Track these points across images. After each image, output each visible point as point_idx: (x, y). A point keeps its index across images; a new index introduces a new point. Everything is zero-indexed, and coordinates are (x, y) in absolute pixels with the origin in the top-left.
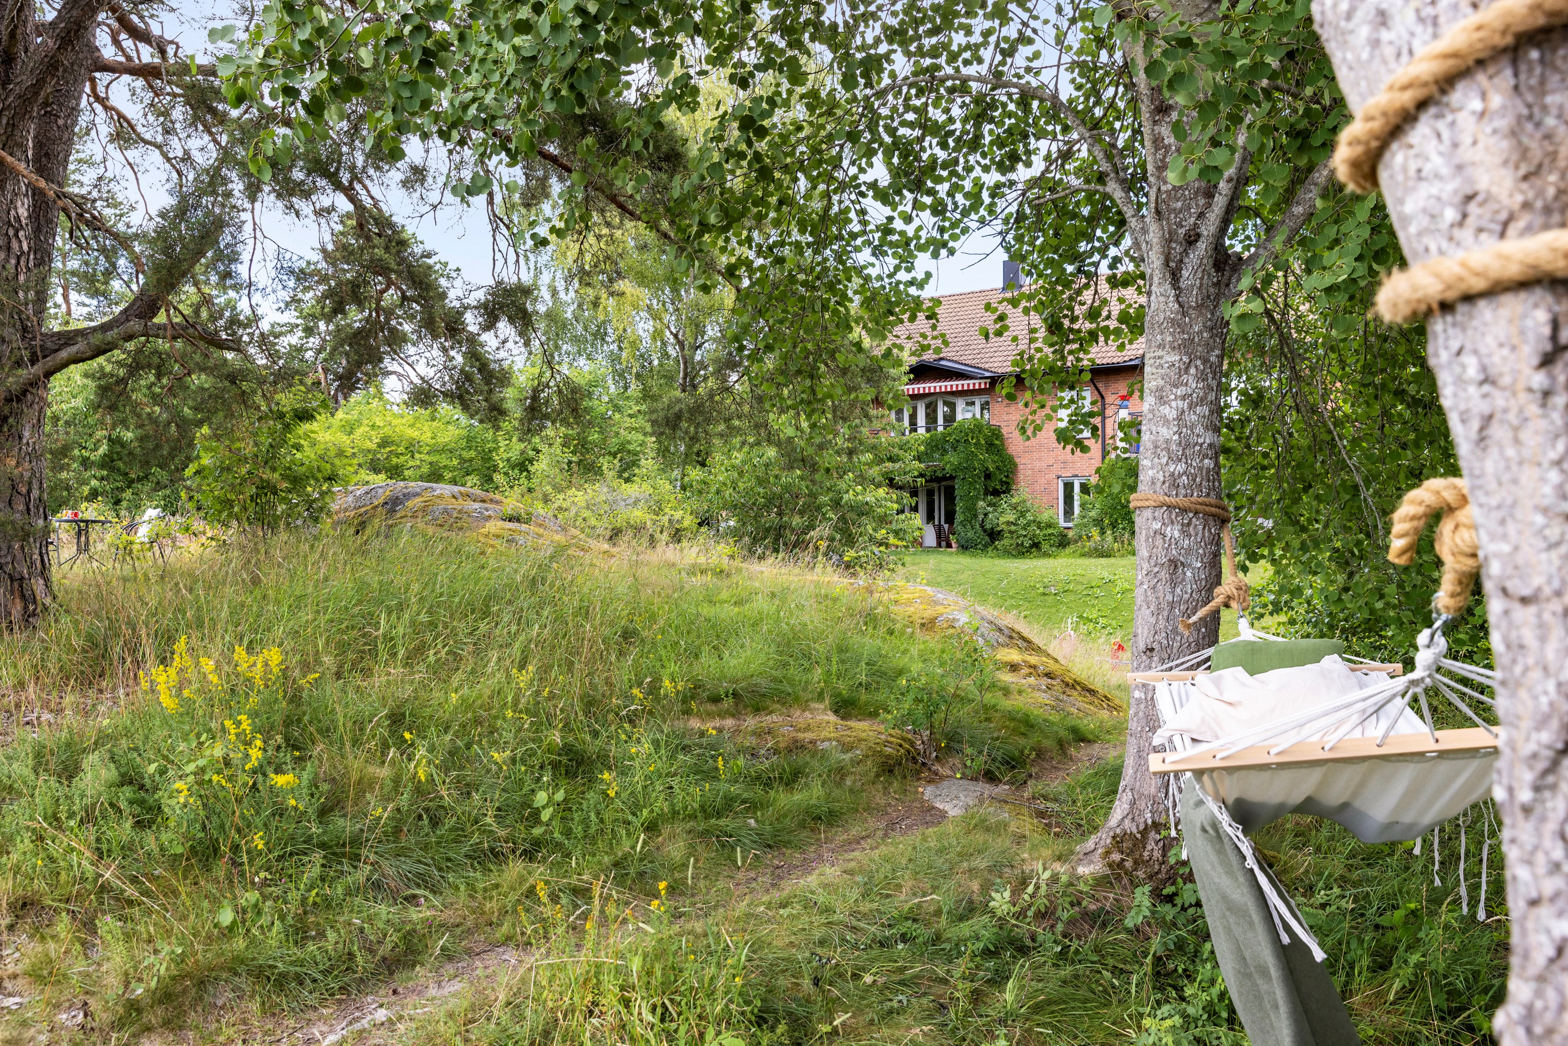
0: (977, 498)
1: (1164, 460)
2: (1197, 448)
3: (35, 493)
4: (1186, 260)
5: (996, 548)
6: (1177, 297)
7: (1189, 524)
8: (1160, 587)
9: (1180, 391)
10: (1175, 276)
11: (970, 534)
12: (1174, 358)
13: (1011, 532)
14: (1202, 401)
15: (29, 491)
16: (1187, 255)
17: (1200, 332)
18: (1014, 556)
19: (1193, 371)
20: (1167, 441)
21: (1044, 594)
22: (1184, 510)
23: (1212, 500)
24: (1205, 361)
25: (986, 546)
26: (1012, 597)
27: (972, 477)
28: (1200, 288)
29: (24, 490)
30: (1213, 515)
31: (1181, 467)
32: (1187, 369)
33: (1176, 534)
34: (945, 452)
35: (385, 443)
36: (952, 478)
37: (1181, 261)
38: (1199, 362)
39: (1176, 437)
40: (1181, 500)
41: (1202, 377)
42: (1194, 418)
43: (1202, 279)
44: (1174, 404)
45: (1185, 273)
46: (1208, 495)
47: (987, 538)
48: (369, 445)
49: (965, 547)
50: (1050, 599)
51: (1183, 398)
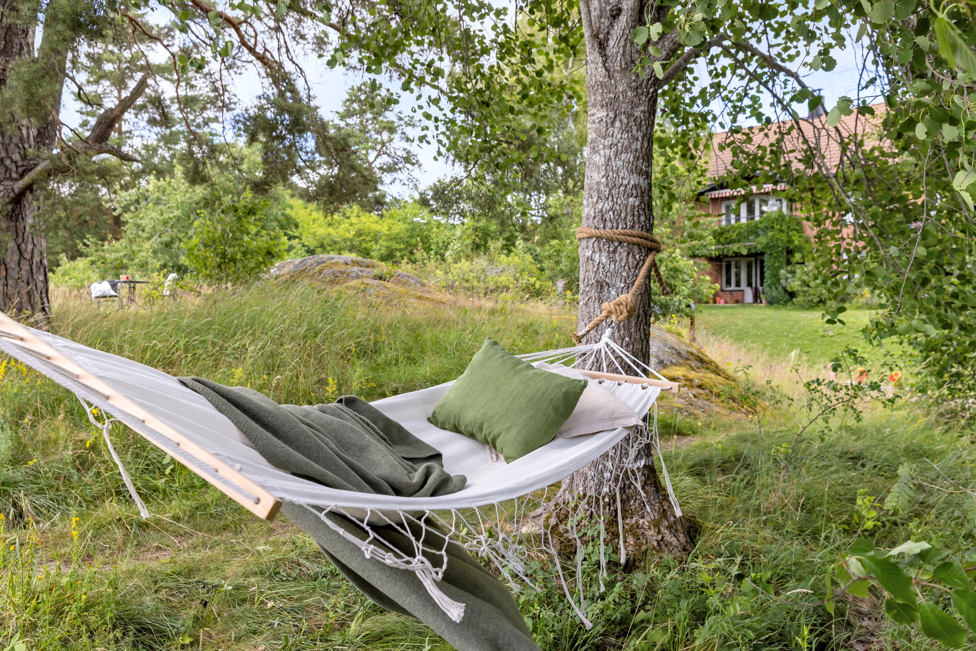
0: (780, 267)
1: (595, 199)
2: (622, 188)
3: (36, 259)
4: (612, 32)
5: (793, 303)
6: (604, 63)
7: (615, 251)
8: (591, 304)
9: (608, 142)
10: (602, 46)
11: (775, 294)
12: (602, 114)
13: (804, 292)
14: (626, 149)
15: (32, 258)
16: (613, 26)
17: (624, 92)
18: (807, 309)
19: (618, 124)
20: (598, 183)
21: (824, 336)
22: (610, 240)
23: (637, 231)
24: (629, 116)
25: (786, 302)
26: (799, 338)
27: (777, 252)
28: (624, 54)
29: (28, 257)
30: (639, 245)
31: (607, 205)
32: (613, 123)
33: (604, 260)
34: (758, 235)
35: (359, 234)
36: (762, 254)
37: (608, 33)
38: (623, 117)
39: (604, 180)
40: (608, 232)
41: (626, 129)
42: (620, 163)
43: (625, 46)
44: (602, 152)
45: (611, 43)
46: (632, 227)
47: (787, 297)
48: (350, 235)
49: (771, 303)
50: (827, 340)
51: (610, 147)
